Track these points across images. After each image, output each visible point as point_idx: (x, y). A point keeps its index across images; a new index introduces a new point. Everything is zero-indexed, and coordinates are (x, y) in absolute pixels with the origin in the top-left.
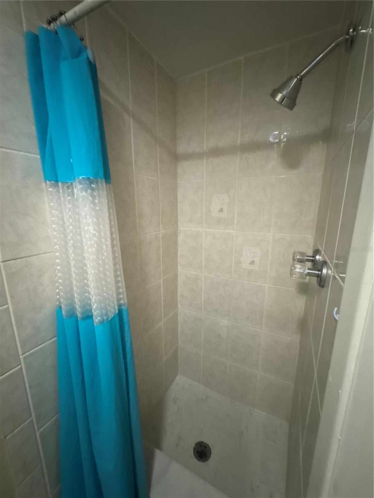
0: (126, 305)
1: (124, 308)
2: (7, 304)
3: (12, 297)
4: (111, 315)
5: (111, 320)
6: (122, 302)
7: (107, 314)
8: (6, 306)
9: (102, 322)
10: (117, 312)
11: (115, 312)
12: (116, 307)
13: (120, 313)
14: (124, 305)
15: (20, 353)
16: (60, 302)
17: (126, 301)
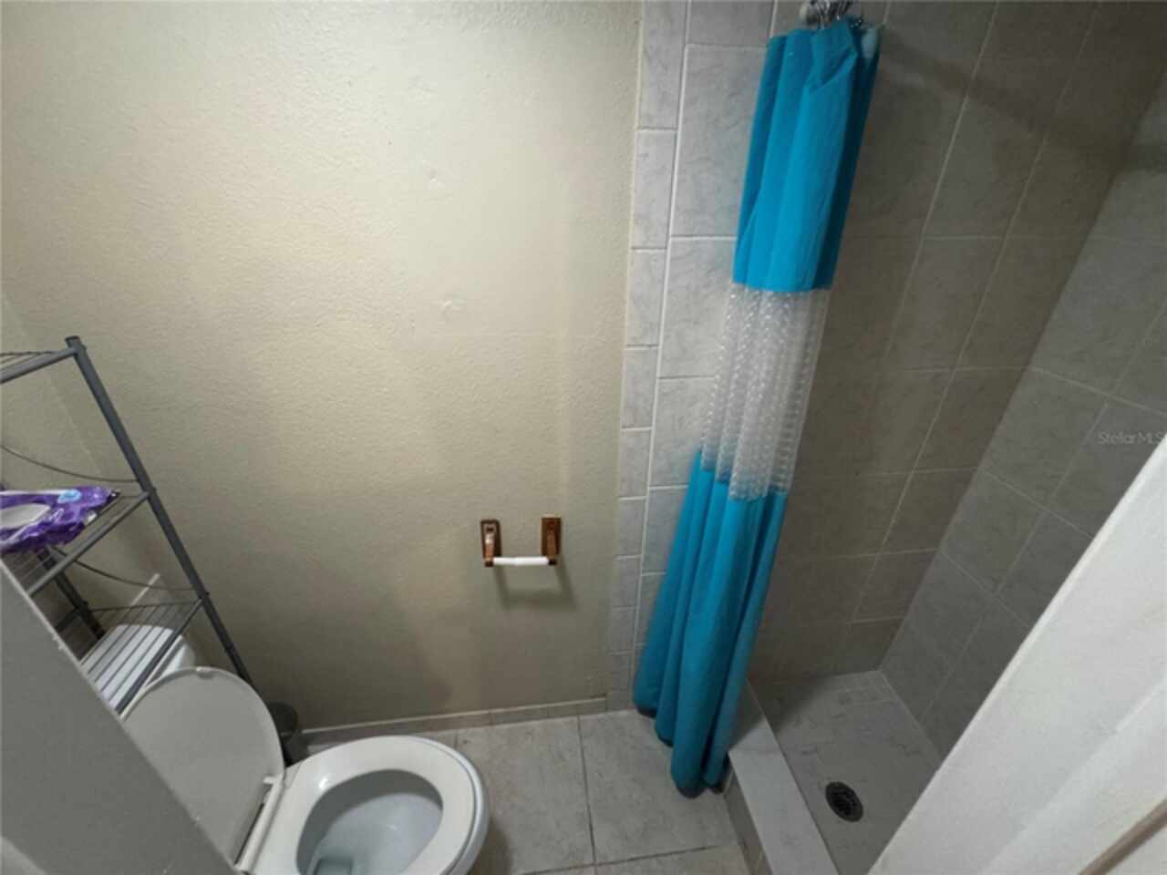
0: (786, 493)
1: (781, 495)
2: (650, 425)
3: (657, 420)
4: (753, 496)
5: (751, 503)
6: (780, 485)
7: (747, 492)
8: (647, 429)
9: (737, 499)
10: (764, 495)
11: (761, 495)
12: (766, 489)
13: (769, 500)
14: (783, 490)
15: (649, 483)
16: (702, 447)
17: (789, 486)
